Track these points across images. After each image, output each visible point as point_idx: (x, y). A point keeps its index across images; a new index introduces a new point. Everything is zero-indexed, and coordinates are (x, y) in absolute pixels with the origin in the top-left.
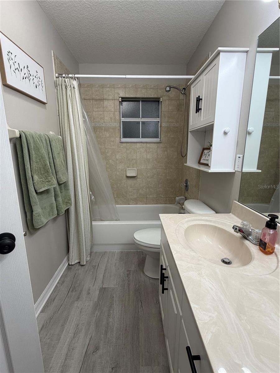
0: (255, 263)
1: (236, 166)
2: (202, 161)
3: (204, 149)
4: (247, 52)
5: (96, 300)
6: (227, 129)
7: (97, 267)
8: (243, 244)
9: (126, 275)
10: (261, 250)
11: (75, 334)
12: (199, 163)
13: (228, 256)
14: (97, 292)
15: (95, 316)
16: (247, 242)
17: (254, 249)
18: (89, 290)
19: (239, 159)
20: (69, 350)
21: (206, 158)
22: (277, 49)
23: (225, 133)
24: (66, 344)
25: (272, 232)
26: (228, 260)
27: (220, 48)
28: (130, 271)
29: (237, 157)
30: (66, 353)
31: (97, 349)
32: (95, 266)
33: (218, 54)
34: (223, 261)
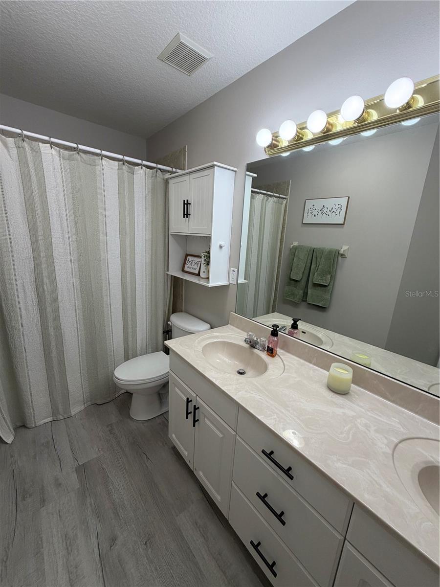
0: (270, 367)
1: (231, 279)
2: (186, 269)
3: (187, 255)
4: (235, 171)
5: (77, 486)
6: (223, 243)
7: (51, 443)
8: (253, 353)
9: (109, 433)
10: (268, 354)
11: (68, 549)
12: (183, 271)
13: (241, 367)
14: (74, 476)
15: (89, 506)
16: (256, 351)
17: (264, 356)
18: (56, 480)
19: (233, 272)
20: (70, 572)
21: (192, 266)
22: (256, 175)
23: (221, 247)
24: (60, 570)
25: (275, 339)
26: (243, 370)
27: (216, 163)
28: (111, 424)
29: (231, 271)
30: (68, 579)
31: (113, 540)
32: (48, 442)
33: (213, 166)
34: (239, 373)
